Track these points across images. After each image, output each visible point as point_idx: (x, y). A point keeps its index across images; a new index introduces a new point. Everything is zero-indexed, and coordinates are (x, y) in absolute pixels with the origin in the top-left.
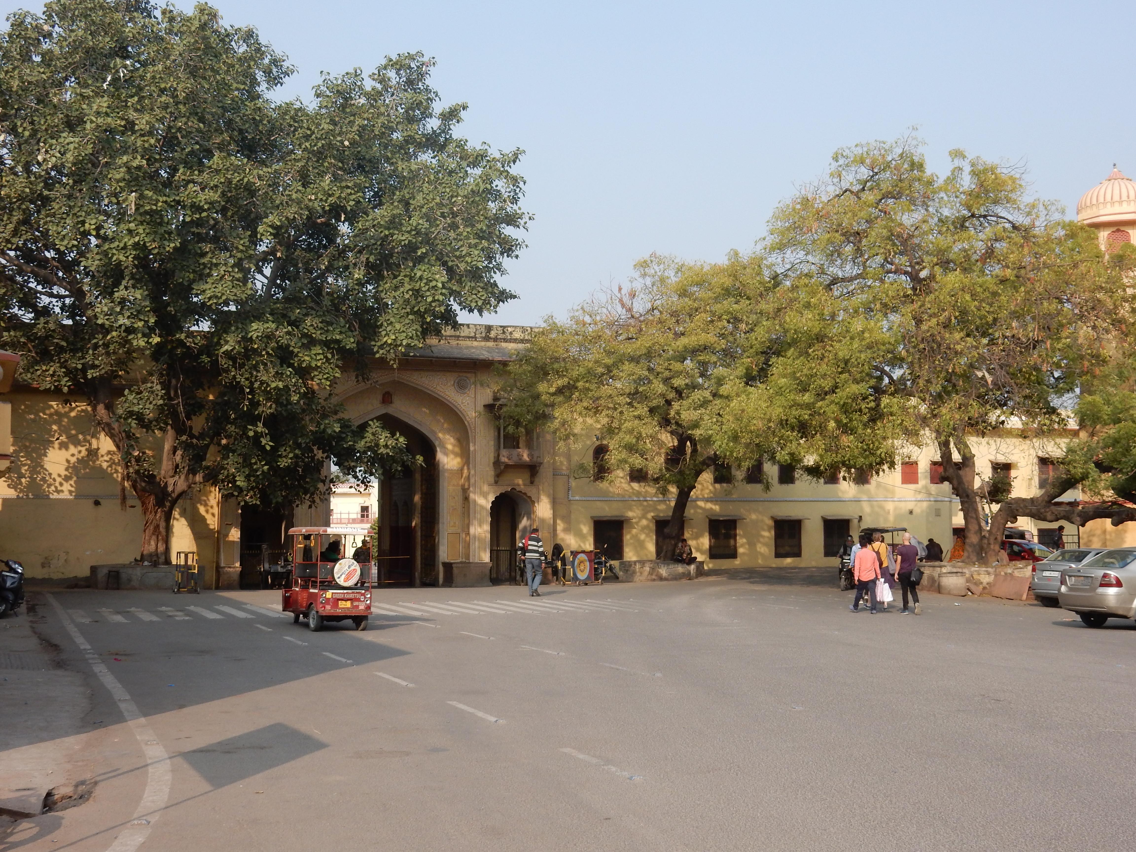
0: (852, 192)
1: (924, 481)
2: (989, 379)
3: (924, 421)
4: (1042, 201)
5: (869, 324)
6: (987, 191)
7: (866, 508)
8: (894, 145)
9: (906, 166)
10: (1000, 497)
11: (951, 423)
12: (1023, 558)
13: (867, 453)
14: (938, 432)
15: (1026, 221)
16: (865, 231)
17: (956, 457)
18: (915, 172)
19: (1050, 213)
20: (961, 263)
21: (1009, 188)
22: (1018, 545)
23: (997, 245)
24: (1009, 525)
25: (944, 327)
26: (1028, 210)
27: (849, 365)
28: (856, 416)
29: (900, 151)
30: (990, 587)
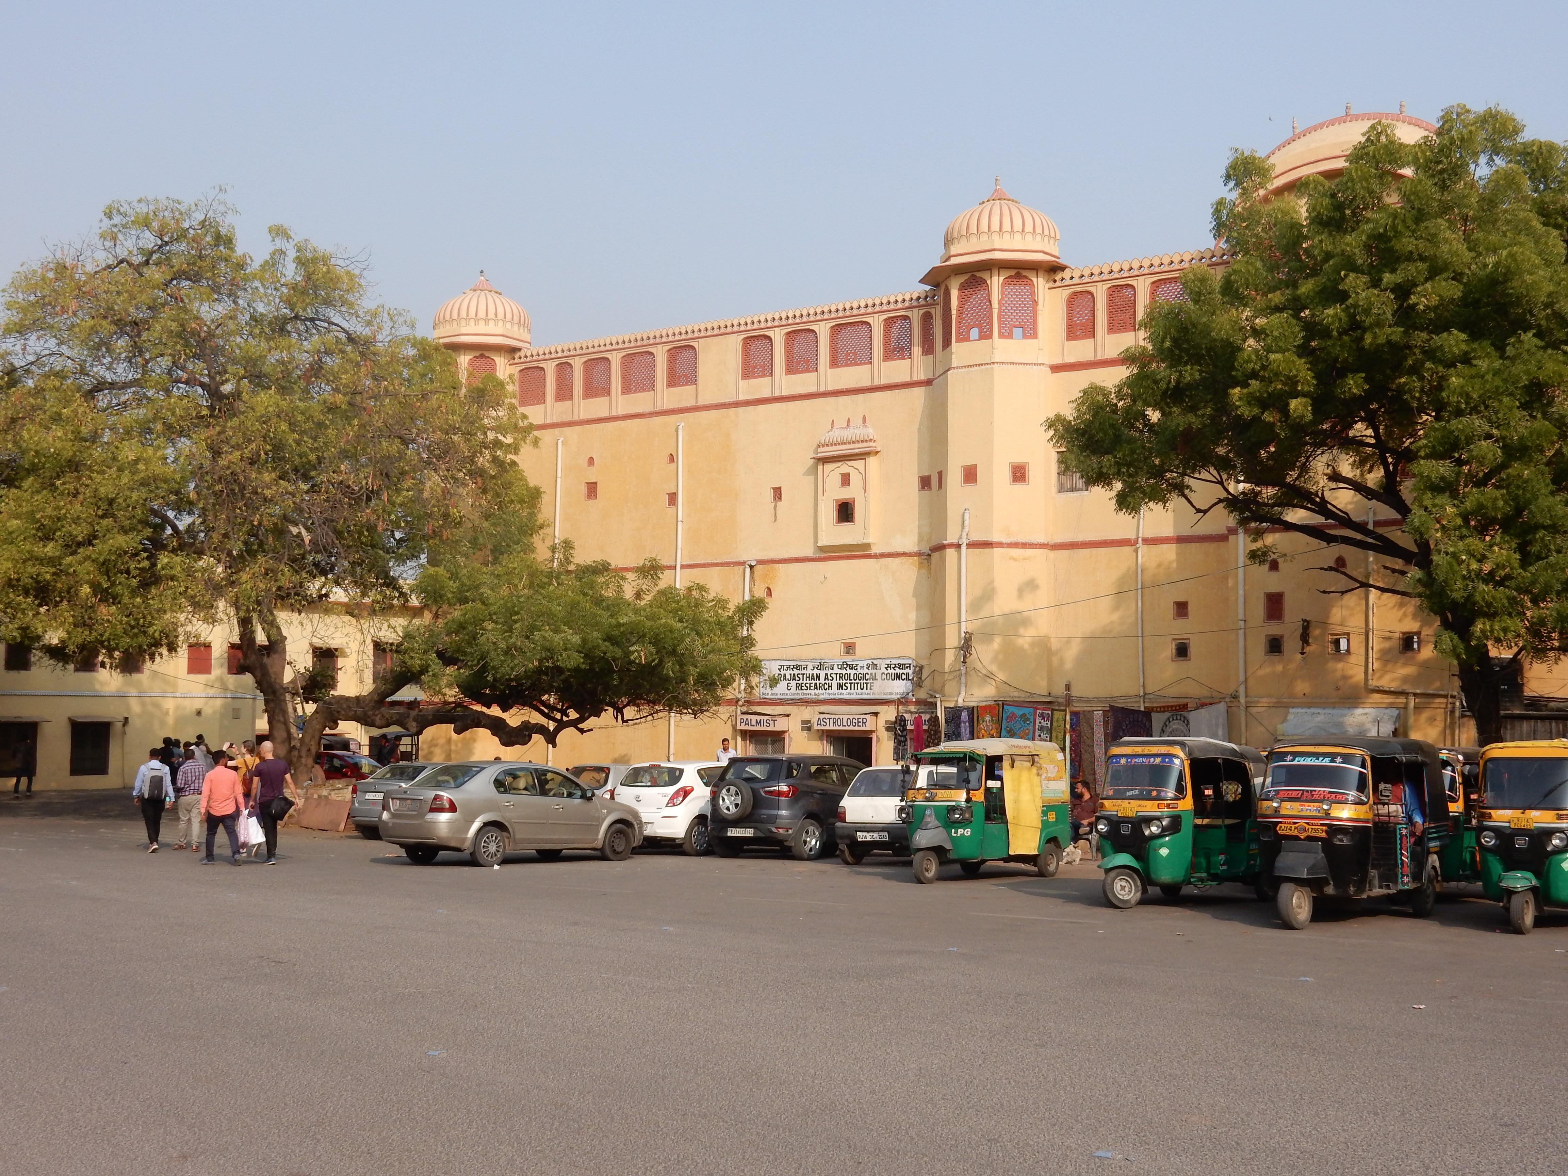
0: (130, 264)
1: (218, 670)
2: (307, 537)
3: (217, 589)
4: (386, 308)
5: (146, 452)
6: (316, 288)
7: (135, 707)
8: (193, 208)
9: (208, 239)
10: (317, 694)
11: (254, 594)
12: (345, 776)
13: (136, 631)
14: (236, 605)
15: (367, 332)
16: (146, 322)
17: (261, 638)
18: (221, 248)
19: (397, 326)
20: (277, 379)
21: (345, 287)
22: (340, 758)
23: (327, 360)
24: (327, 731)
25: (250, 464)
26: (368, 318)
27: (115, 506)
28: (122, 578)
29: (202, 217)
30: (299, 814)
